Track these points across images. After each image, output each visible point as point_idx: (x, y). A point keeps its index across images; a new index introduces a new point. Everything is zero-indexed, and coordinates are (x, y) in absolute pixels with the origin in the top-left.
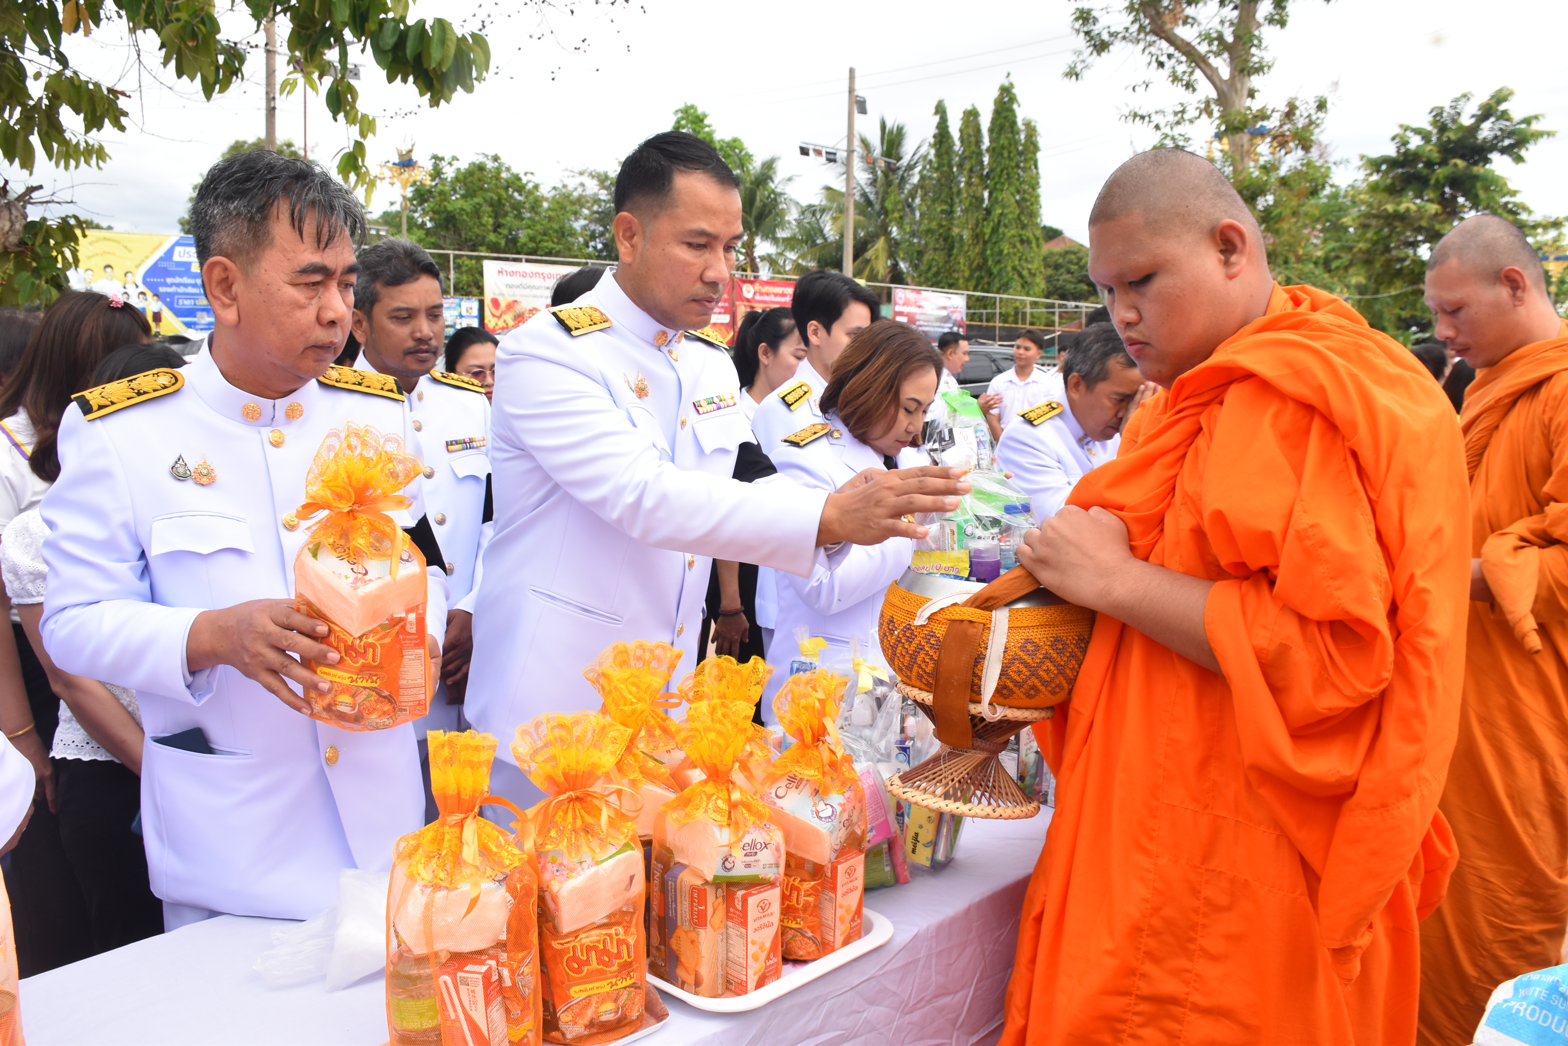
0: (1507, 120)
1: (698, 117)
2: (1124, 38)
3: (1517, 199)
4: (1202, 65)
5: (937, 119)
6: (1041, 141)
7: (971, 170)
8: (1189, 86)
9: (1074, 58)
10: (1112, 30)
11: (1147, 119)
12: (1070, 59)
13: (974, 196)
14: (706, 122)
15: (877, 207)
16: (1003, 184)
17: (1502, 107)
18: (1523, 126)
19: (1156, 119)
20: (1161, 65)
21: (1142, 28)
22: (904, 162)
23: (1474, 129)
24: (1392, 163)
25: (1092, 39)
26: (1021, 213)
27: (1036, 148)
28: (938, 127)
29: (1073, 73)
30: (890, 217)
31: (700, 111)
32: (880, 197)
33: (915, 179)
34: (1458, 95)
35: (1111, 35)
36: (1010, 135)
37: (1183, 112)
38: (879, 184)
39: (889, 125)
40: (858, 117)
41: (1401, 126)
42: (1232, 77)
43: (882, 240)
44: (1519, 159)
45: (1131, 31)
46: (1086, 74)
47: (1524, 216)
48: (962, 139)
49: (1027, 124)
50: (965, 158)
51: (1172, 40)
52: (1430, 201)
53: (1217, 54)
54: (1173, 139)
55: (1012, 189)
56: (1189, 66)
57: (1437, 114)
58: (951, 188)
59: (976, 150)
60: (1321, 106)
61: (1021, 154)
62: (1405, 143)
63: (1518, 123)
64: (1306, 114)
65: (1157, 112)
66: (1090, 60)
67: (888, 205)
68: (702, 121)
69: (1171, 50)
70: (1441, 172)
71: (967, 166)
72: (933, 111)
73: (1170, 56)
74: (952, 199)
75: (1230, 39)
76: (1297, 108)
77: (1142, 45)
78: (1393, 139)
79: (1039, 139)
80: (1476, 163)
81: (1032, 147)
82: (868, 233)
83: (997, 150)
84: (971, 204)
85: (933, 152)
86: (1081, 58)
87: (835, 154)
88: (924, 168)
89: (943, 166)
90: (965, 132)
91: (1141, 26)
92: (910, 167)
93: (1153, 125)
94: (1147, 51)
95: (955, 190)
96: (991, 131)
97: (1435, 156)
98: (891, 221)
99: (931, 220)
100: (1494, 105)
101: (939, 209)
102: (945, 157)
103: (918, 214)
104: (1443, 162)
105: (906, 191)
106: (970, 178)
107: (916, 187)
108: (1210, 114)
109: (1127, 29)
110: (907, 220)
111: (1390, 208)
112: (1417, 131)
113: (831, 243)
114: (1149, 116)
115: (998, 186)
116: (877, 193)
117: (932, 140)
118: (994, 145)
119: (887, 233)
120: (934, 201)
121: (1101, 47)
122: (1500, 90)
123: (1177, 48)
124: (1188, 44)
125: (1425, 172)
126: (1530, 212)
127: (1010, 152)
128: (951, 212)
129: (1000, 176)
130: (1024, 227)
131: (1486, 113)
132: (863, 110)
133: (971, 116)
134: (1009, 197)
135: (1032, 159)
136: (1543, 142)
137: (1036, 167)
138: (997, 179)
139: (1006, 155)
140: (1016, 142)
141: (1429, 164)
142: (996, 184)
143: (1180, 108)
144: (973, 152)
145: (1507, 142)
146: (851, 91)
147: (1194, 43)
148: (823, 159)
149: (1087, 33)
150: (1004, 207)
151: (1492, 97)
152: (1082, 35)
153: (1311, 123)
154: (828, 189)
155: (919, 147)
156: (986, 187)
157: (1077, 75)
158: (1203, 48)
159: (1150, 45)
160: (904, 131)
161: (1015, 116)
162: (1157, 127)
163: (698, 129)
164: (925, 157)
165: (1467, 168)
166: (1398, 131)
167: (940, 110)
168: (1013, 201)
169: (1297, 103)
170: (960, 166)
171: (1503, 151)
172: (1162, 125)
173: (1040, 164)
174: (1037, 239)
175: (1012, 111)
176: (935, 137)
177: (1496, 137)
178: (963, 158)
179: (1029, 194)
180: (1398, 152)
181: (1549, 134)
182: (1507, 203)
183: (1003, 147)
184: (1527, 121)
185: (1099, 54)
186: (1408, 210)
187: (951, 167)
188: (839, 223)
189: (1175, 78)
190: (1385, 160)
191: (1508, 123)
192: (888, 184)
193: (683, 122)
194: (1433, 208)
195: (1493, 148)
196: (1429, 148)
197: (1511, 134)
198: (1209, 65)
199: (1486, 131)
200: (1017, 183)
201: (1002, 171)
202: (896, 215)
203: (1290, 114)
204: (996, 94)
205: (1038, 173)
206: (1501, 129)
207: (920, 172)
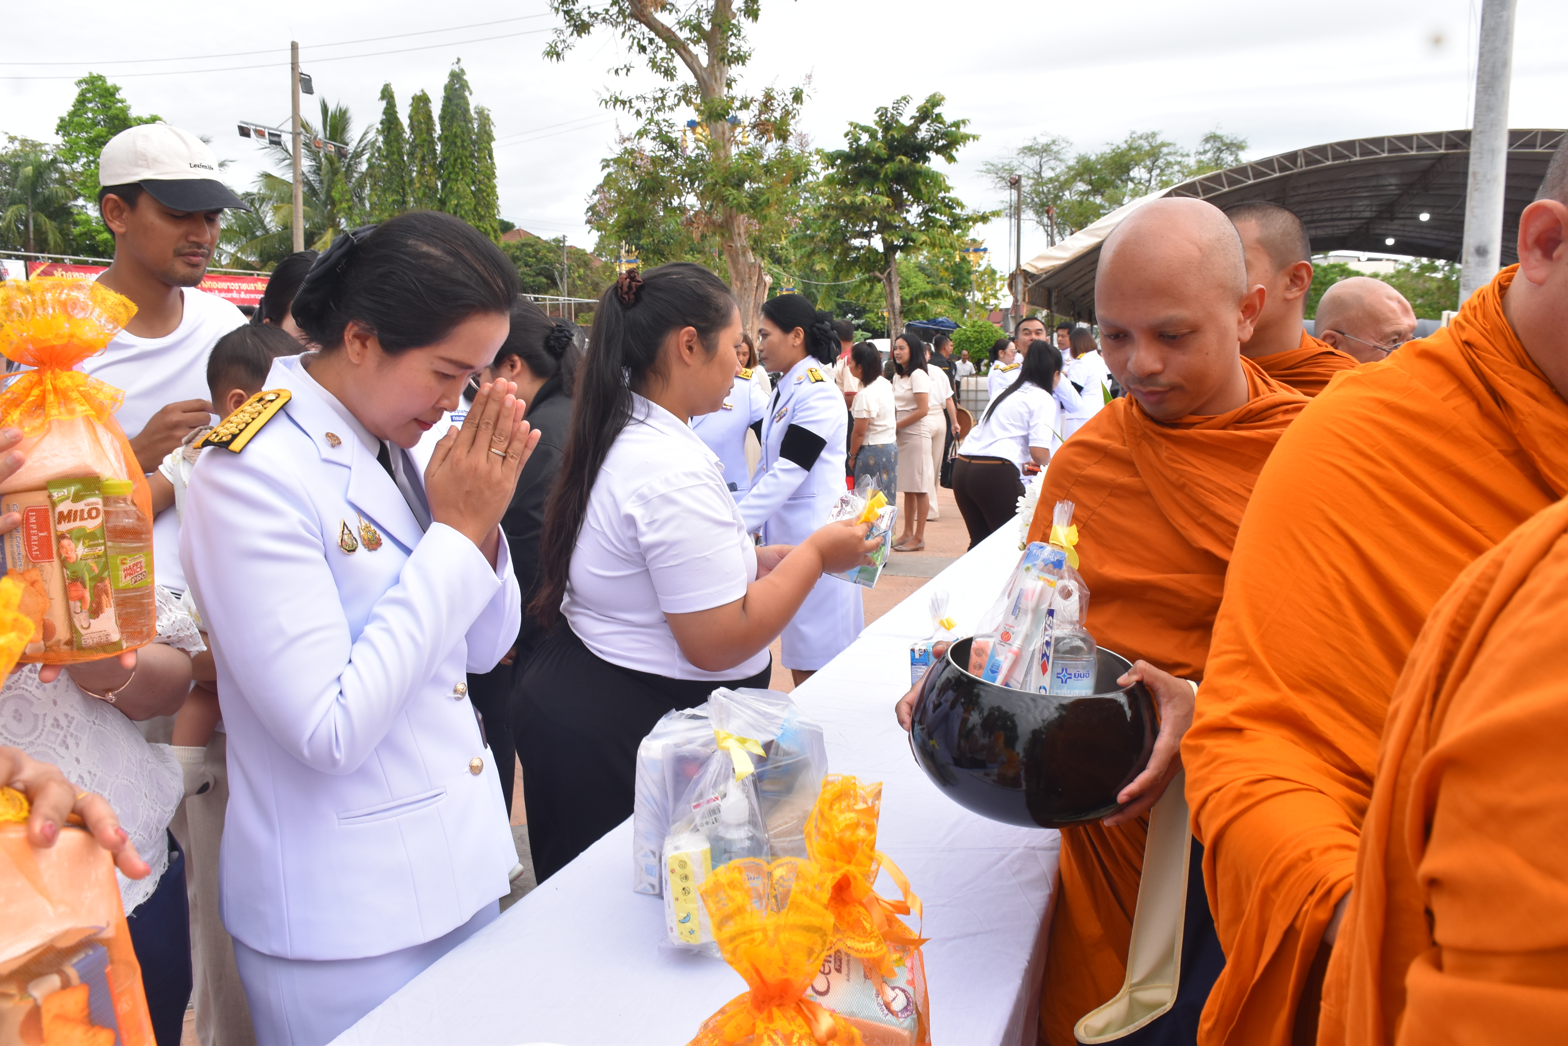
0: (940, 123)
1: (107, 90)
2: (604, 20)
3: (952, 194)
4: (683, 52)
5: (383, 104)
6: (496, 132)
7: (423, 159)
8: (669, 73)
9: (555, 37)
10: (592, 11)
11: (628, 105)
12: (551, 37)
13: (427, 187)
14: (117, 96)
15: (322, 197)
16: (457, 173)
17: (937, 111)
18: (954, 129)
19: (637, 104)
20: (643, 49)
21: (621, 11)
22: (351, 148)
23: (915, 128)
24: (846, 158)
25: (572, 18)
26: (478, 204)
27: (491, 138)
28: (384, 113)
29: (554, 53)
30: (338, 207)
31: (110, 82)
32: (325, 185)
33: (364, 167)
34: (899, 98)
35: (592, 15)
36: (463, 124)
37: (663, 98)
38: (322, 173)
39: (332, 108)
40: (303, 97)
41: (851, 124)
42: (711, 64)
43: (330, 231)
44: (951, 159)
45: (610, 13)
46: (567, 54)
47: (958, 211)
48: (412, 126)
49: (481, 113)
50: (417, 146)
51: (653, 25)
52: (882, 194)
53: (696, 42)
54: (657, 124)
55: (468, 180)
56: (669, 52)
57: (882, 113)
58: (402, 177)
59: (428, 138)
60: (798, 97)
61: (474, 143)
62: (857, 140)
63: (949, 127)
64: (783, 105)
65: (637, 98)
66: (570, 40)
67: (335, 194)
68: (113, 95)
69: (652, 35)
70: (889, 167)
71: (419, 154)
72: (379, 95)
73: (651, 41)
74: (403, 189)
75: (707, 27)
76: (773, 98)
77: (621, 29)
78: (846, 135)
79: (492, 127)
80: (917, 160)
81: (486, 136)
82: (314, 224)
83: (450, 139)
84: (425, 194)
85: (381, 139)
86: (562, 37)
87: (279, 136)
88: (372, 155)
89: (393, 153)
90: (415, 118)
91: (620, 8)
92: (358, 155)
93: (633, 111)
94: (627, 34)
95: (407, 179)
96: (442, 118)
97: (884, 153)
98: (338, 212)
99: (382, 211)
100: (930, 108)
101: (390, 200)
102: (395, 144)
103: (368, 205)
104: (891, 159)
105: (353, 180)
106: (423, 167)
107: (364, 176)
108: (689, 102)
109: (607, 11)
110: (356, 211)
111: (847, 199)
112: (865, 129)
113: (274, 235)
114: (630, 102)
115: (452, 176)
116: (321, 182)
117: (380, 127)
118: (446, 133)
119: (335, 225)
120: (384, 191)
121: (581, 28)
122: (934, 95)
123: (657, 34)
124: (669, 30)
125: (875, 167)
126: (963, 207)
127: (463, 141)
128: (404, 202)
129: (454, 166)
130: (481, 218)
131: (924, 115)
132: (309, 90)
133: (421, 102)
134: (465, 187)
135: (486, 148)
136: (970, 143)
137: (491, 157)
138: (451, 169)
139: (459, 144)
140: (470, 131)
141: (878, 160)
142: (450, 173)
143: (659, 95)
144: (425, 140)
145: (941, 143)
146: (294, 65)
147: (673, 29)
148: (265, 141)
149: (567, 13)
150: (459, 198)
151: (927, 101)
152: (561, 14)
153: (788, 113)
154: (267, 176)
155: (365, 134)
156: (440, 177)
157: (558, 55)
158: (684, 34)
159: (629, 29)
160: (348, 115)
161: (468, 104)
162: (638, 113)
163: (108, 104)
164: (373, 144)
165: (911, 164)
166: (848, 128)
167: (387, 94)
168: (469, 191)
169: (774, 94)
170: (411, 154)
171: (938, 151)
172: (643, 111)
173: (495, 154)
174: (495, 231)
175: (464, 98)
176: (382, 123)
177: (932, 137)
178: (414, 146)
179: (485, 184)
180: (851, 147)
181: (975, 138)
182: (944, 198)
183: (456, 136)
184: (956, 125)
185: (579, 35)
186: (863, 203)
187: (401, 156)
188: (284, 211)
189: (654, 64)
190: (839, 155)
191: (941, 126)
192: (335, 172)
193: (89, 95)
194: (885, 200)
195: (930, 148)
196: (878, 144)
197: (945, 135)
198: (689, 52)
199: (924, 132)
200: (473, 173)
201: (456, 160)
202: (345, 205)
203: (767, 103)
204: (446, 80)
205: (493, 164)
206: (936, 131)
207: (368, 160)
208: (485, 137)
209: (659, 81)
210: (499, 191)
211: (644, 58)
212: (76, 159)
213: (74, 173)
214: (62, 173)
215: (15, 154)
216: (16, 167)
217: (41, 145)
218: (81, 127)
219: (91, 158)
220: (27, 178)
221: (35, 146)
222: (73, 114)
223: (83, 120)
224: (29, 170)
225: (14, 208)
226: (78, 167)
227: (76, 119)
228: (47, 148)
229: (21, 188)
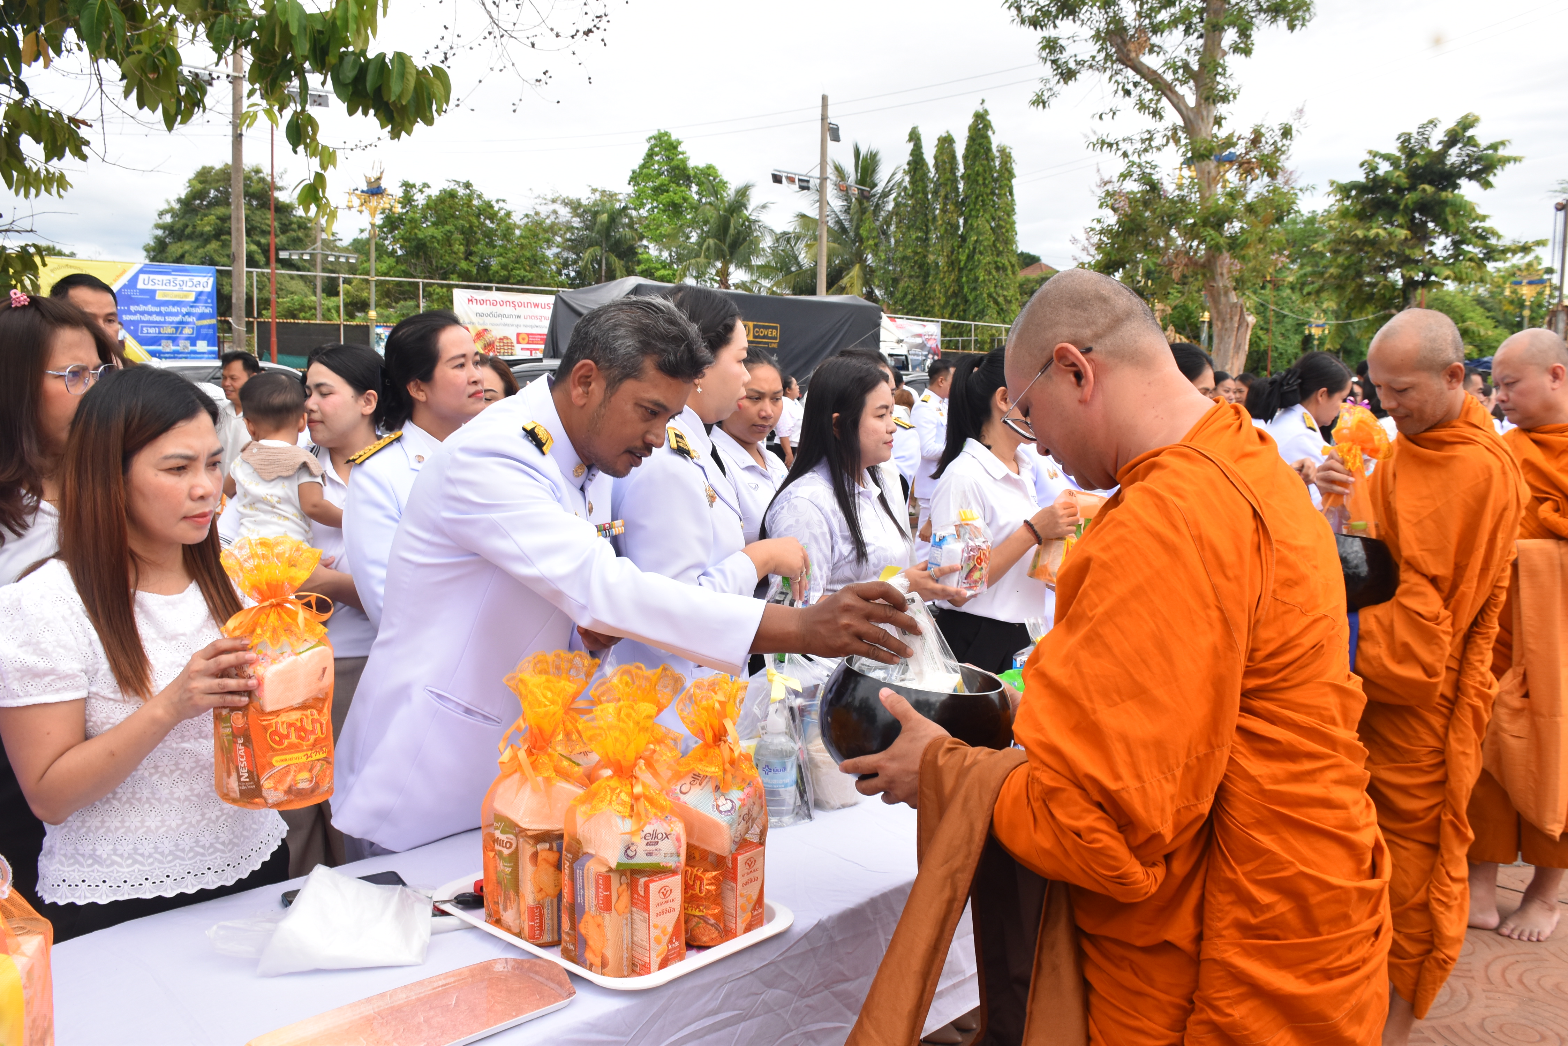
0: (1474, 146)
1: (671, 144)
2: (1091, 66)
3: (1487, 224)
4: (1169, 93)
5: (911, 146)
6: (1017, 169)
7: (946, 197)
8: (1156, 114)
9: (1041, 86)
10: (1079, 59)
11: (1115, 146)
12: (1038, 87)
13: (949, 223)
14: (679, 149)
15: (852, 234)
16: (978, 210)
17: (1469, 133)
18: (1490, 152)
19: (1124, 146)
20: (1127, 93)
21: (1108, 57)
22: (879, 189)
23: (1442, 155)
24: (1362, 189)
25: (1059, 67)
26: (997, 240)
27: (1011, 175)
28: (911, 154)
29: (1040, 101)
30: (865, 244)
31: (674, 138)
32: (854, 223)
33: (890, 206)
34: (1425, 122)
35: (1078, 63)
36: (985, 162)
37: (1151, 139)
38: (851, 212)
39: (863, 151)
40: (831, 144)
41: (1370, 152)
42: (1198, 104)
43: (857, 267)
44: (1487, 185)
45: (1097, 59)
46: (1053, 102)
47: (1493, 241)
48: (936, 166)
49: (1002, 151)
50: (940, 185)
51: (1138, 69)
52: (1400, 226)
53: (1183, 83)
54: (1139, 166)
55: (987, 216)
56: (1156, 94)
57: (1405, 140)
58: (926, 215)
59: (951, 177)
60: (1286, 133)
61: (996, 180)
62: (1374, 169)
63: (1485, 149)
64: (1271, 142)
65: (1124, 140)
66: (1057, 88)
67: (863, 232)
68: (675, 148)
69: (1137, 78)
70: (1410, 197)
71: (942, 193)
72: (907, 138)
73: (1136, 85)
74: (927, 226)
75: (1196, 67)
76: (1263, 135)
77: (1109, 73)
78: (1362, 165)
79: (1014, 165)
80: (1444, 189)
81: (1007, 173)
82: (842, 260)
83: (972, 177)
84: (946, 230)
85: (907, 179)
86: (1048, 86)
87: (808, 181)
88: (899, 195)
89: (918, 193)
90: (940, 158)
91: (1107, 54)
92: (885, 194)
93: (1120, 153)
94: (1113, 80)
95: (930, 217)
96: (965, 157)
97: (1404, 182)
98: (865, 248)
99: (906, 247)
100: (1460, 131)
101: (914, 237)
102: (920, 183)
103: (893, 241)
104: (1412, 188)
105: (881, 218)
106: (945, 204)
107: (891, 214)
108: (1177, 141)
109: (1093, 58)
110: (882, 248)
111: (1360, 233)
112: (1386, 157)
113: (806, 271)
114: (1117, 144)
115: (973, 213)
116: (851, 221)
117: (906, 167)
118: (969, 172)
119: (862, 260)
120: (909, 228)
121: (1068, 75)
122: (1466, 117)
123: (1143, 77)
124: (1155, 72)
125: (1394, 197)
126: (1499, 237)
127: (985, 179)
128: (927, 239)
129: (975, 203)
130: (999, 253)
131: (1453, 138)
132: (836, 138)
133: (946, 142)
134: (983, 223)
135: (1007, 185)
136: (1509, 167)
137: (1011, 194)
138: (972, 206)
139: (981, 182)
140: (992, 169)
141: (1399, 190)
142: (971, 210)
143: (1146, 136)
144: (948, 179)
145: (1474, 168)
146: (824, 118)
147: (1160, 71)
148: (796, 187)
149: (1054, 62)
150: (979, 234)
151: (1458, 123)
152: (1049, 63)
153: (1277, 150)
154: (803, 216)
155: (893, 175)
156: (960, 216)
157: (1044, 103)
158: (1169, 77)
159: (1116, 73)
160: (878, 157)
161: (990, 143)
162: (1125, 155)
163: (671, 156)
164: (900, 184)
165: (1435, 193)
166: (1367, 157)
167: (914, 137)
168: (988, 227)
169: (1263, 130)
170: (935, 193)
171: (1471, 177)
172: (1130, 152)
173: (1015, 191)
174: (1013, 266)
175: (987, 138)
176: (909, 164)
177: (1464, 163)
178: (938, 185)
179: (1004, 220)
180: (1367, 178)
181: (1515, 160)
182: (1476, 228)
183: (978, 174)
184: (1494, 147)
185: (1066, 83)
186: (1377, 235)
187: (926, 195)
188: (813, 250)
189: (1142, 106)
190: (1355, 186)
191: (1475, 149)
192: (863, 211)
193: (657, 149)
194: (1403, 233)
195: (1461, 174)
196: (1397, 173)
197: (1477, 160)
198: (1175, 93)
199: (1454, 156)
200: (993, 210)
201: (977, 198)
202: (871, 242)
203: (1256, 140)
204: (970, 120)
205: (1013, 200)
206: (1468, 155)
207: (895, 199)
208: (1006, 175)
209: (1147, 122)
210: (1018, 227)
211: (1132, 101)
212: (642, 205)
213: (641, 218)
214: (631, 218)
215: (595, 204)
216: (595, 214)
217: (616, 194)
218: (648, 177)
219: (655, 204)
220: (602, 224)
221: (612, 196)
222: (643, 167)
223: (650, 171)
224: (604, 217)
225: (591, 250)
226: (643, 212)
227: (645, 171)
228: (620, 197)
229: (598, 232)
